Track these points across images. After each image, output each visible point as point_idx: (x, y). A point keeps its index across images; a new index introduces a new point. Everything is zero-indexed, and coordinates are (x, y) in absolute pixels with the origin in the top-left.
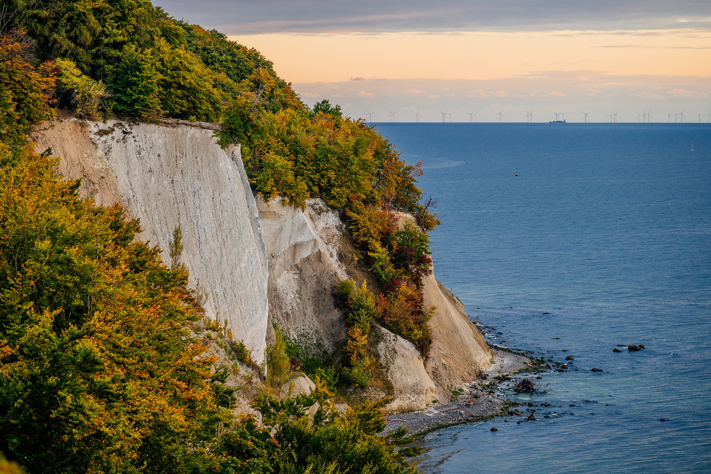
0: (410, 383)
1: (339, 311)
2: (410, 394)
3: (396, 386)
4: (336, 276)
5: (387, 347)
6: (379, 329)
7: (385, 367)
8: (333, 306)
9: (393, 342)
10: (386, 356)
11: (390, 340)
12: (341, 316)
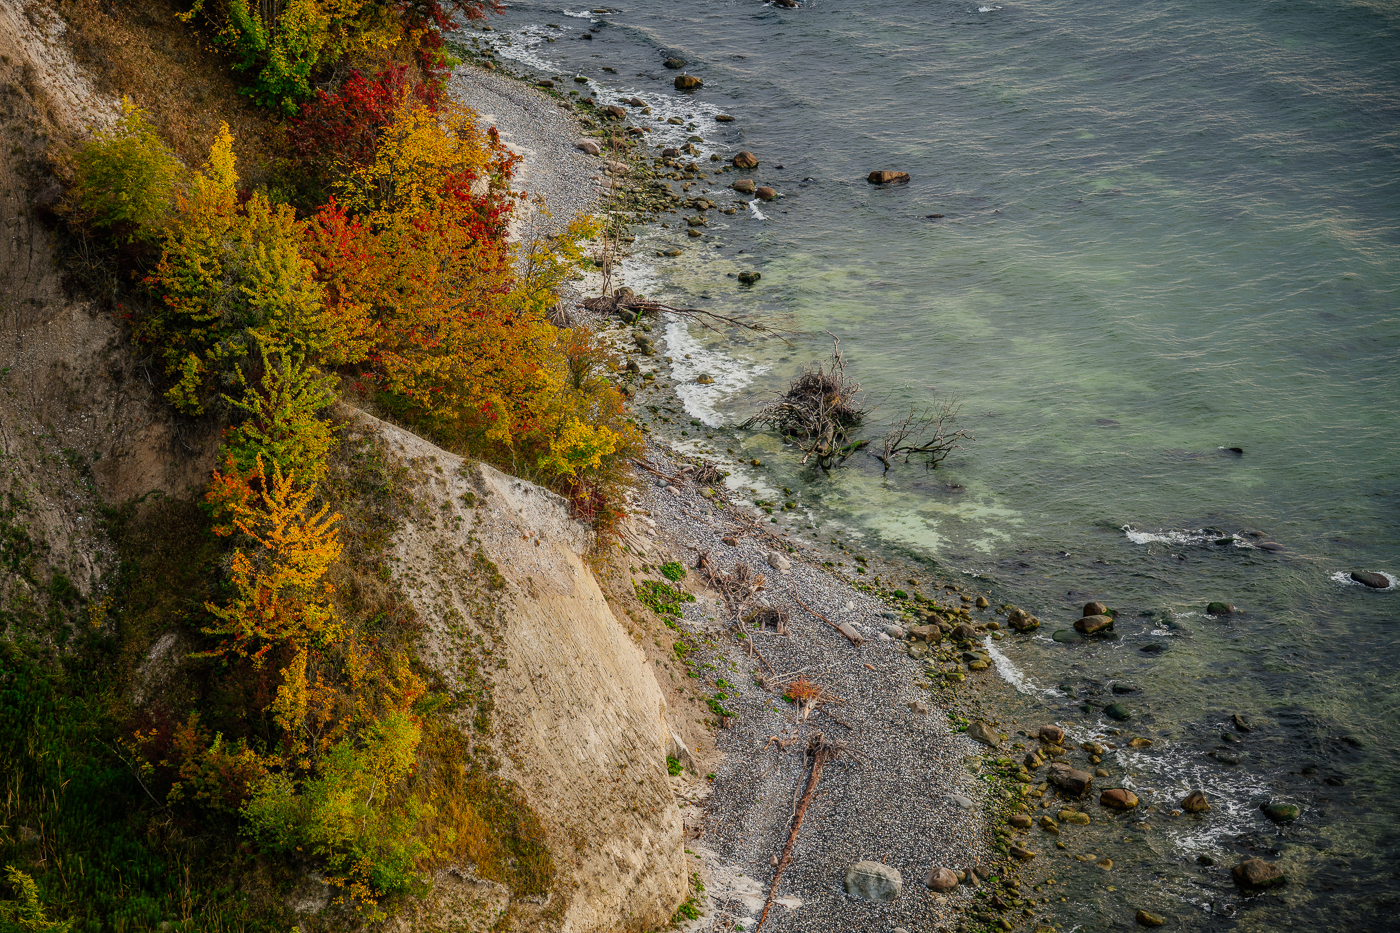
0: (602, 758)
1: (93, 316)
2: (620, 832)
3: (551, 809)
4: (32, 90)
5: (442, 553)
6: (368, 433)
7: (461, 699)
8: (49, 285)
9: (468, 515)
10: (450, 617)
11: (447, 507)
12: (111, 346)
